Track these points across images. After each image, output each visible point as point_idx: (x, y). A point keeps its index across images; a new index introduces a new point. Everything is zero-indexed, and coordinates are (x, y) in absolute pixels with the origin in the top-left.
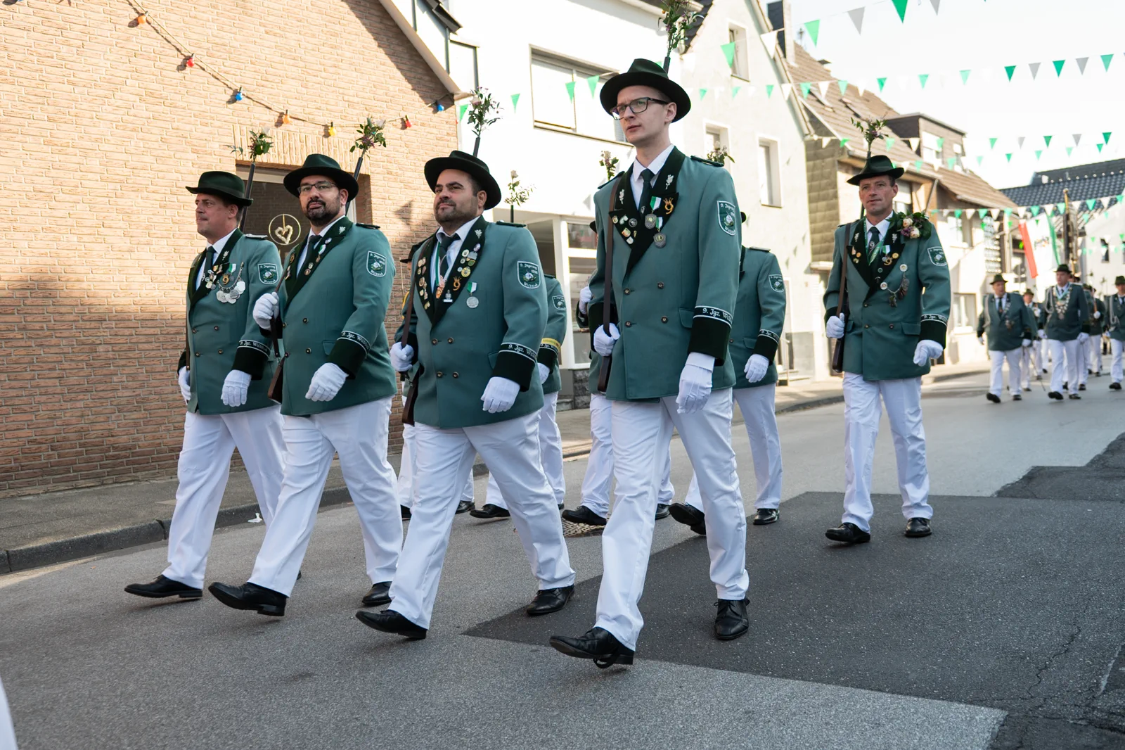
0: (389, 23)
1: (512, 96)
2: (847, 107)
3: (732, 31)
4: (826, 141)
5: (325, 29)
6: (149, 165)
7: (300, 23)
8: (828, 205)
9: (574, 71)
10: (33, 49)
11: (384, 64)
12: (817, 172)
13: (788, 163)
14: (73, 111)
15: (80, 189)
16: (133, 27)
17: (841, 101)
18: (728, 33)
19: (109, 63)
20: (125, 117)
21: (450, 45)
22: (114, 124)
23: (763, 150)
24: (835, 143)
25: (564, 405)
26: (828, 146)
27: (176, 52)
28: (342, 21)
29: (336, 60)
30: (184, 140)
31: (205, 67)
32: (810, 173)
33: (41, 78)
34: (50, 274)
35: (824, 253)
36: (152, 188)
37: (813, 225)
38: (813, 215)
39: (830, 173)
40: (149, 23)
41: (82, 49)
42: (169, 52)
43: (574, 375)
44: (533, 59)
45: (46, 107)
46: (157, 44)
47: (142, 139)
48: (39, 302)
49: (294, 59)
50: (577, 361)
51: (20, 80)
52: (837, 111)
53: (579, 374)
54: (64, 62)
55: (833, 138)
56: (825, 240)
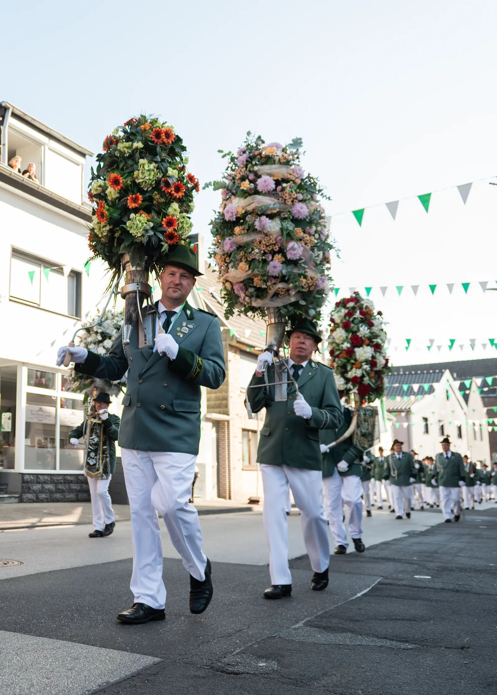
9: (42, 266)
24: (228, 331)
25: (13, 499)
35: (217, 408)
43: (23, 478)
44: (13, 255)
50: (26, 467)
53: (26, 477)
55: (226, 328)
56: (217, 399)
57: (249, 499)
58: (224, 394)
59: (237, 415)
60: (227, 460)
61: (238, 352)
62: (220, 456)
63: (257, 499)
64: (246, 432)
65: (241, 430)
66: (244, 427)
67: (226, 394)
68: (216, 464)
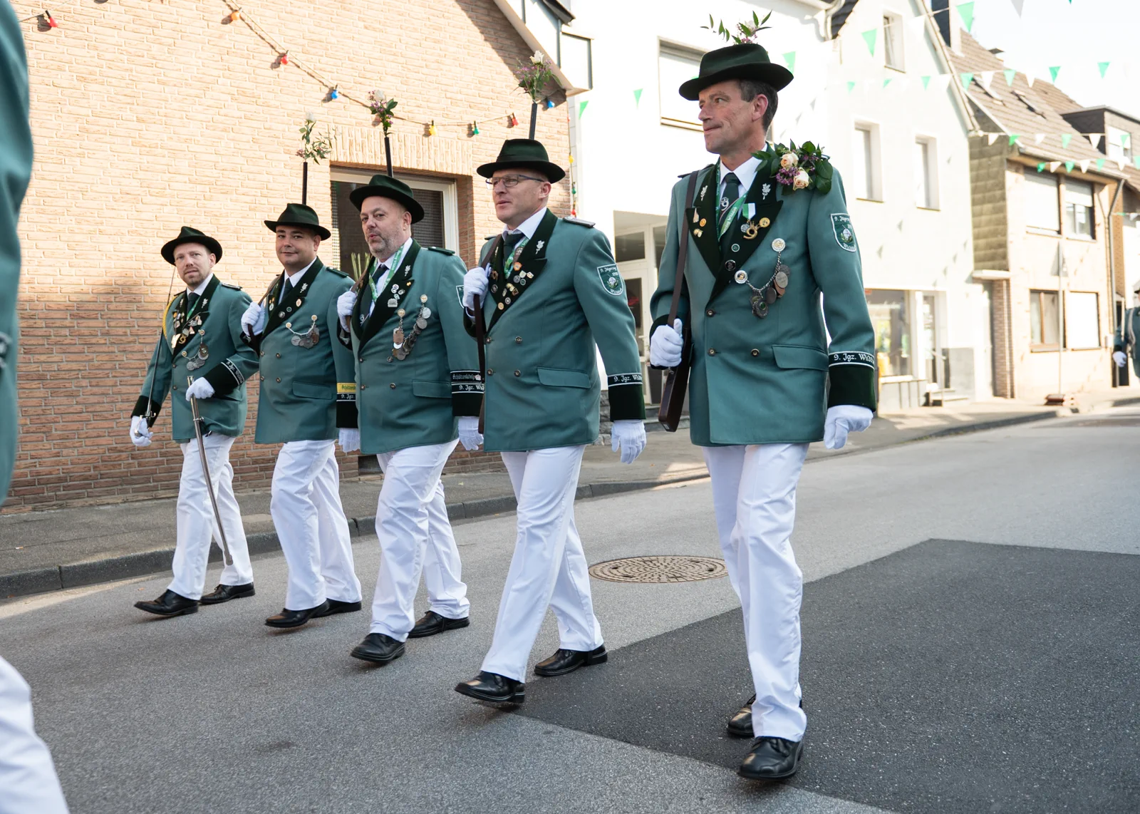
0: (496, 15)
1: (635, 92)
2: (1020, 100)
3: (886, 18)
4: (993, 138)
5: (428, 23)
6: (239, 166)
7: (400, 17)
8: (994, 208)
10: (123, 48)
11: (491, 59)
12: (983, 172)
13: (949, 161)
14: (163, 111)
15: (168, 191)
16: (226, 24)
17: (1013, 93)
18: (882, 20)
19: (200, 61)
20: (217, 117)
21: (562, 37)
22: (204, 123)
23: (920, 147)
24: (1004, 139)
26: (996, 143)
27: (270, 49)
28: (446, 14)
29: (440, 56)
30: (276, 140)
31: (300, 65)
32: (974, 173)
33: (131, 77)
34: (135, 278)
35: (989, 260)
36: (241, 190)
37: (977, 230)
38: (977, 219)
39: (998, 172)
40: (243, 20)
41: (173, 48)
42: (263, 49)
44: (661, 52)
45: (135, 107)
46: (250, 40)
47: (233, 140)
48: (124, 306)
49: (394, 55)
51: (109, 80)
52: (1008, 105)
54: (154, 61)
55: (1002, 134)
56: (990, 246)
57: (1047, 398)
58: (1000, 238)
59: (1022, 269)
60: (1007, 340)
61: (1022, 171)
62: (996, 334)
63: (1061, 397)
64: (1036, 296)
65: (1028, 292)
66: (1033, 288)
67: (1003, 238)
68: (989, 346)
